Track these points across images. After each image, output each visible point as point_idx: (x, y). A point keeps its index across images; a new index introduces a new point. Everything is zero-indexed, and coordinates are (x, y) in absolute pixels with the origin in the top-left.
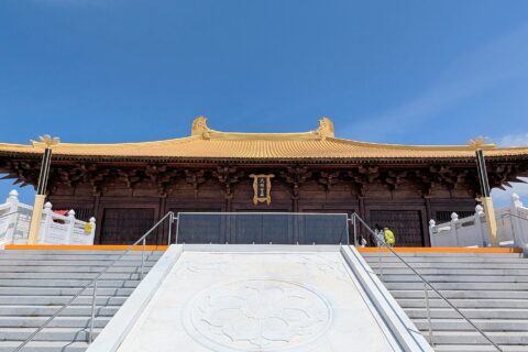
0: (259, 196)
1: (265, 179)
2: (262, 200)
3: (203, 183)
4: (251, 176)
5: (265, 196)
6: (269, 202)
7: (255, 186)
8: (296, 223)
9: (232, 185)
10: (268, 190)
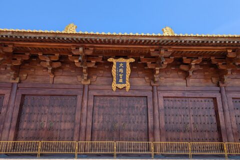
0: (118, 82)
1: (125, 64)
2: (120, 86)
3: (60, 68)
4: (110, 60)
5: (124, 82)
6: (128, 88)
7: (114, 71)
8: (156, 111)
9: (89, 69)
10: (127, 76)
